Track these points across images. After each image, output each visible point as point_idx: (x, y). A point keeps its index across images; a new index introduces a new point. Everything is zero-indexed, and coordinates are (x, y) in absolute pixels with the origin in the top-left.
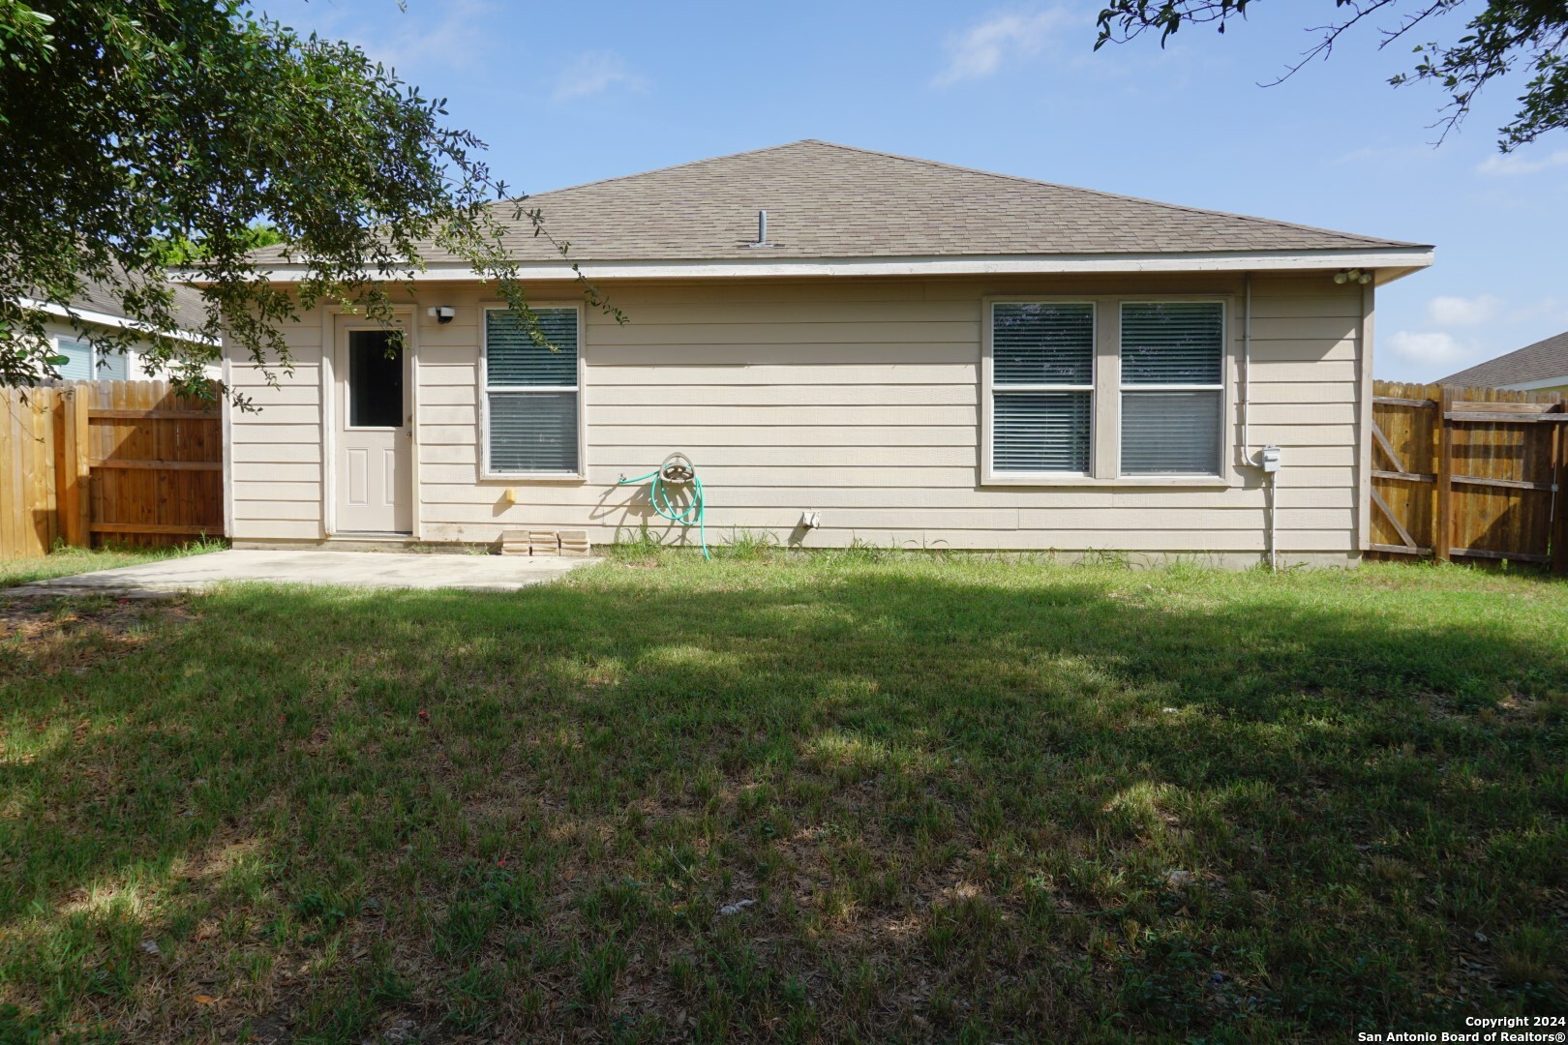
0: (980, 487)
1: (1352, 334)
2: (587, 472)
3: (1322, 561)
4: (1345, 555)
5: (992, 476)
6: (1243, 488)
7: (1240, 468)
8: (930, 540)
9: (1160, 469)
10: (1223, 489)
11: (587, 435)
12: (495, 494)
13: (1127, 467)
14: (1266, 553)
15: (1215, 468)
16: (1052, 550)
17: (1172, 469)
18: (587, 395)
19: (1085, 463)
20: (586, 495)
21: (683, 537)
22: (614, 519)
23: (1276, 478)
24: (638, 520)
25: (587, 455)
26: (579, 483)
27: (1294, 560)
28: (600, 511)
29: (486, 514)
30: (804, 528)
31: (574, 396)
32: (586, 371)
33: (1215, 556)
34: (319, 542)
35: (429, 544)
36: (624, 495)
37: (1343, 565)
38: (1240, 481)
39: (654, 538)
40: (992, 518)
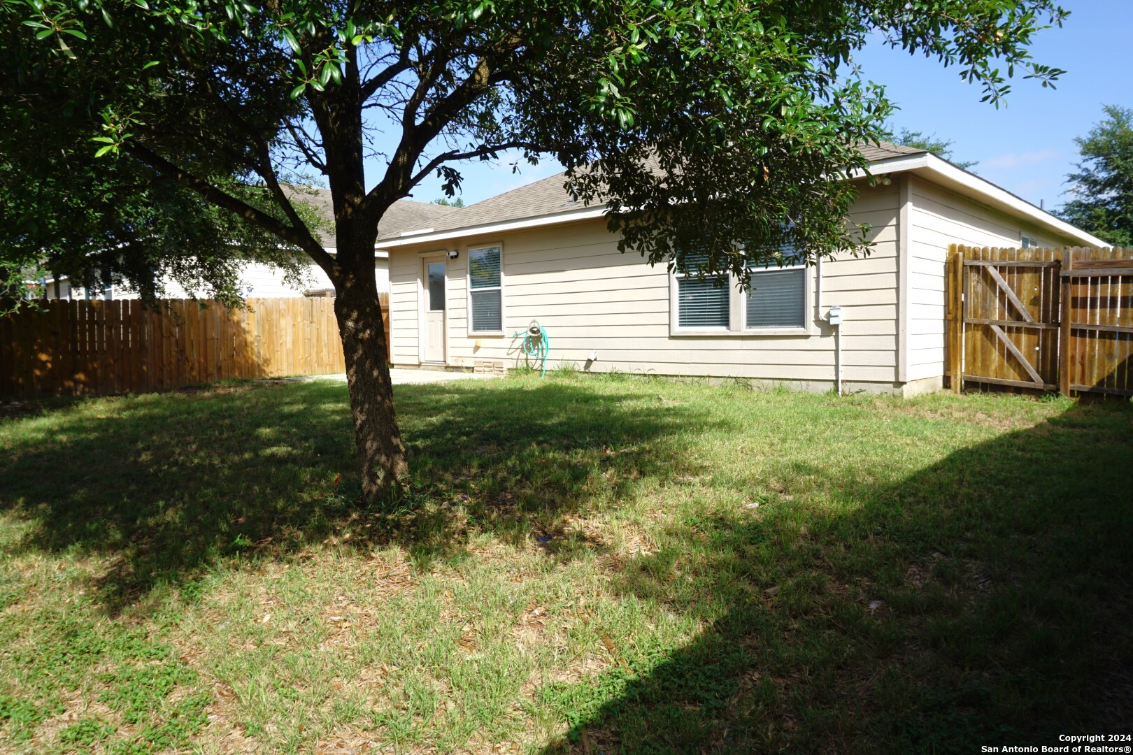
0: (671, 337)
1: (894, 222)
2: (505, 331)
3: (876, 390)
4: (891, 385)
5: (678, 330)
6: (821, 336)
7: (818, 322)
8: (645, 368)
9: (768, 324)
10: (807, 337)
11: (505, 312)
12: (473, 342)
13: (751, 323)
14: (836, 382)
15: (802, 323)
16: (709, 377)
17: (775, 324)
18: (505, 291)
19: (725, 321)
20: (505, 343)
21: (542, 365)
22: (515, 356)
23: (840, 329)
24: (523, 356)
25: (505, 322)
26: (502, 337)
27: (856, 387)
28: (512, 351)
29: (470, 352)
30: (589, 362)
31: (499, 291)
32: (504, 279)
33: (803, 382)
34: (419, 365)
35: (453, 367)
36: (519, 342)
37: (890, 392)
38: (818, 331)
39: (530, 365)
40: (676, 356)
